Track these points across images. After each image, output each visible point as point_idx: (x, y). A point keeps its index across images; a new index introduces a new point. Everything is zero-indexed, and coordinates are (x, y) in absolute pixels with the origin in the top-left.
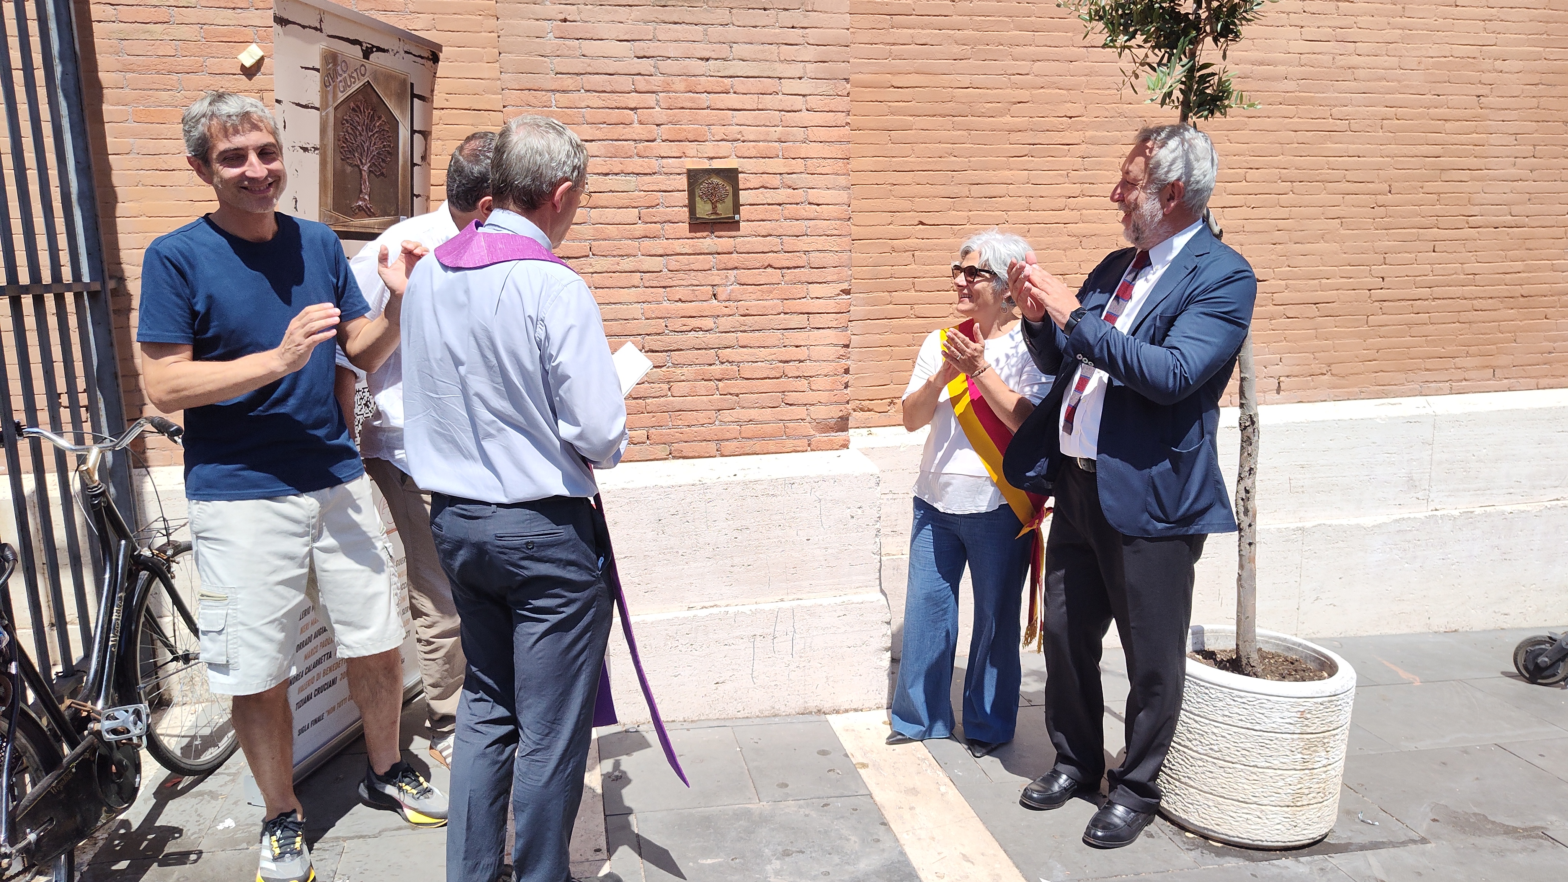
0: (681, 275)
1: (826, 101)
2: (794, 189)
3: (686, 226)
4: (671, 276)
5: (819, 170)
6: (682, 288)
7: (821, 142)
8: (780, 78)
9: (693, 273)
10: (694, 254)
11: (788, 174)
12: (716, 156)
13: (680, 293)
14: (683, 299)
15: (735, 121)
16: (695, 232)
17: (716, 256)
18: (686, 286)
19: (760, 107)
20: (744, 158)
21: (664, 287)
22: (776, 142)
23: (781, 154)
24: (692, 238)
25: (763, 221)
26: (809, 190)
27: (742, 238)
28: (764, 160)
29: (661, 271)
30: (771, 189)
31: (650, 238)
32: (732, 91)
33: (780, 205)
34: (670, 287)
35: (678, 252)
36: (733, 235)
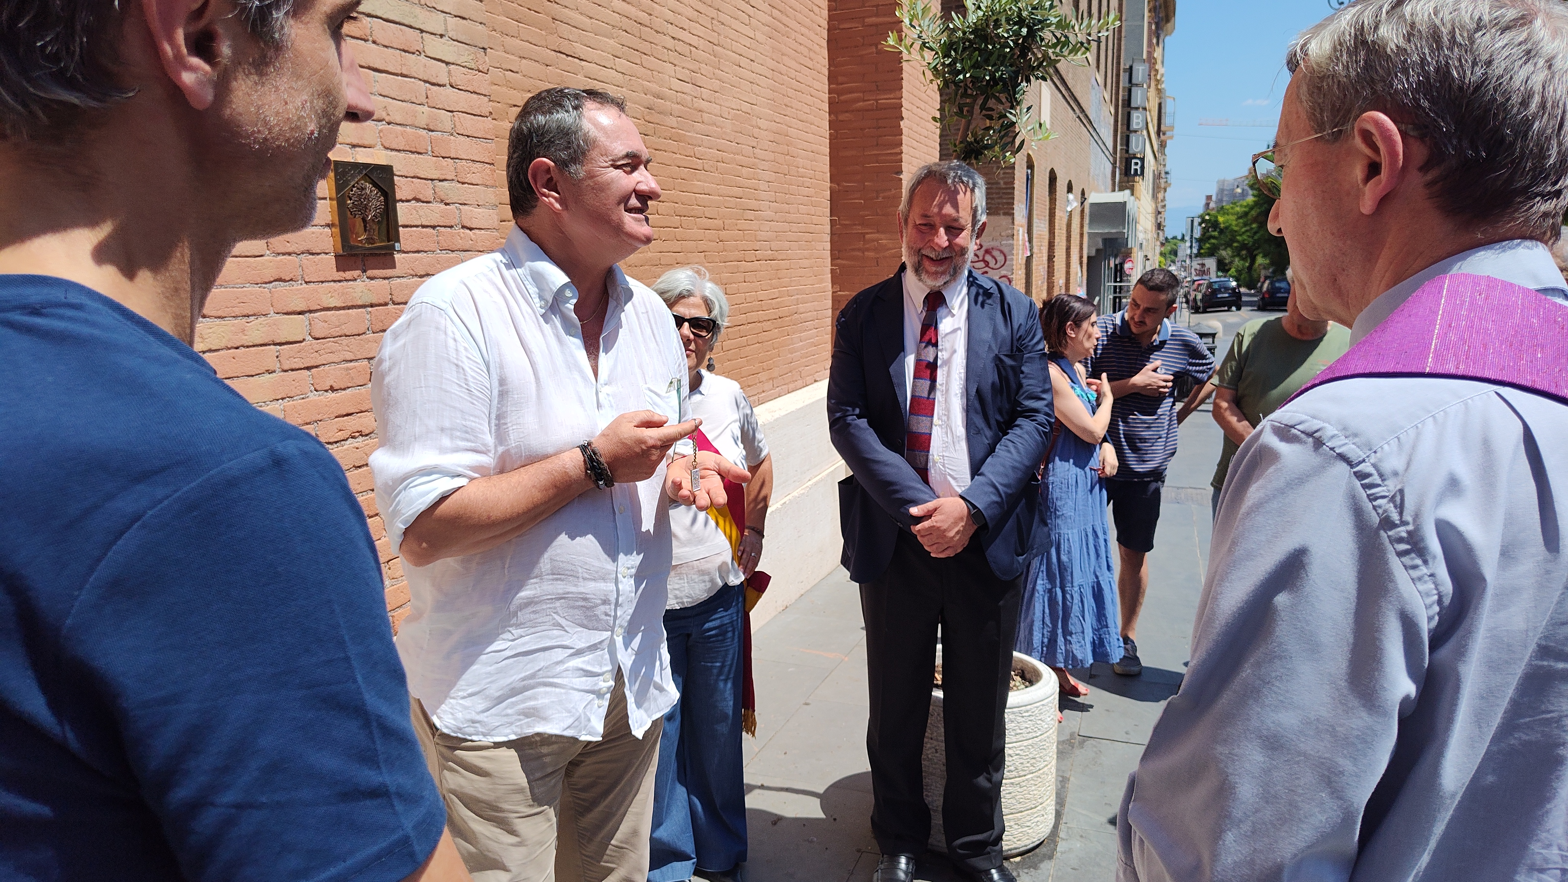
0: (329, 344)
1: (469, 77)
2: (446, 204)
3: (331, 258)
4: (316, 347)
5: (470, 178)
6: (333, 366)
7: (468, 136)
8: (422, 31)
9: (345, 341)
10: (343, 308)
11: (440, 181)
12: (360, 143)
13: (332, 375)
14: (336, 387)
15: (376, 88)
16: (344, 271)
17: (370, 309)
18: (338, 363)
19: (405, 72)
20: (392, 150)
21: (308, 368)
22: (424, 129)
23: (430, 148)
24: (340, 281)
25: (418, 252)
26: (461, 207)
27: (399, 280)
28: (413, 156)
29: (304, 340)
30: (423, 202)
31: (285, 281)
32: (371, 39)
33: (434, 227)
34: (317, 367)
35: (326, 306)
36: (388, 276)
